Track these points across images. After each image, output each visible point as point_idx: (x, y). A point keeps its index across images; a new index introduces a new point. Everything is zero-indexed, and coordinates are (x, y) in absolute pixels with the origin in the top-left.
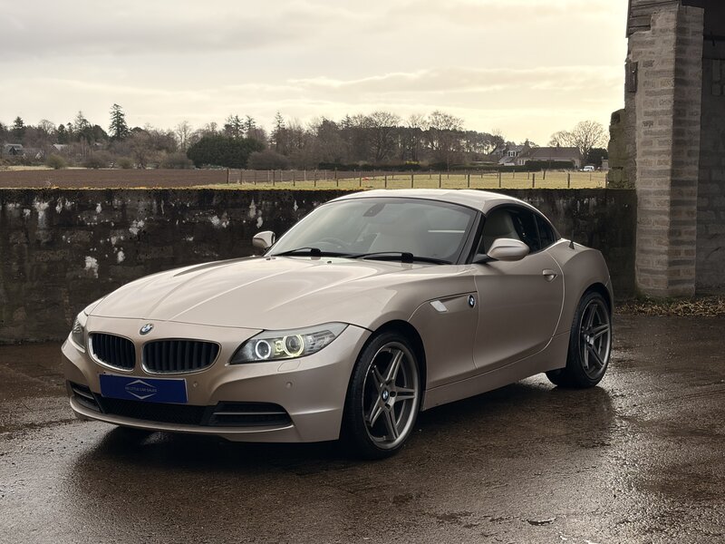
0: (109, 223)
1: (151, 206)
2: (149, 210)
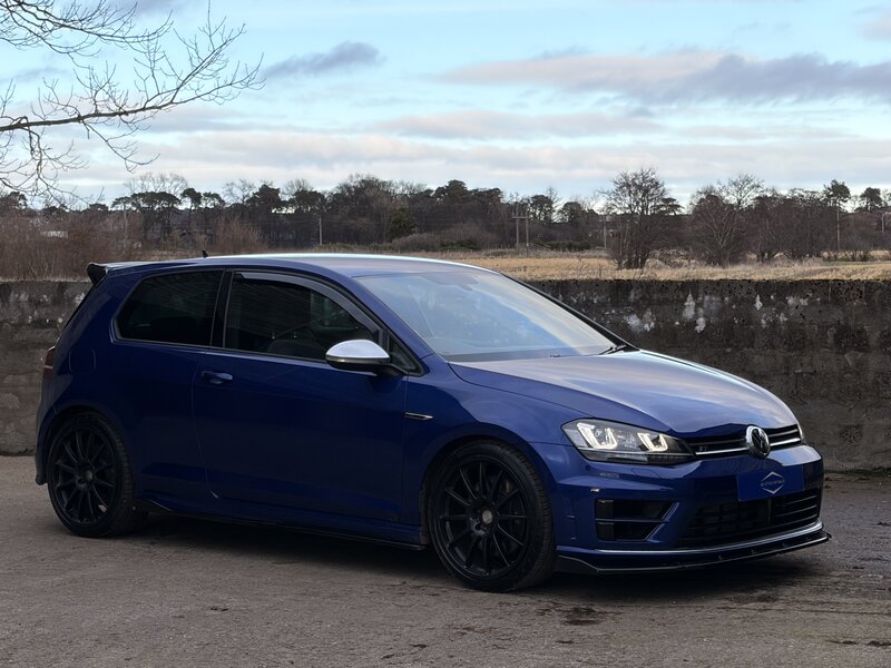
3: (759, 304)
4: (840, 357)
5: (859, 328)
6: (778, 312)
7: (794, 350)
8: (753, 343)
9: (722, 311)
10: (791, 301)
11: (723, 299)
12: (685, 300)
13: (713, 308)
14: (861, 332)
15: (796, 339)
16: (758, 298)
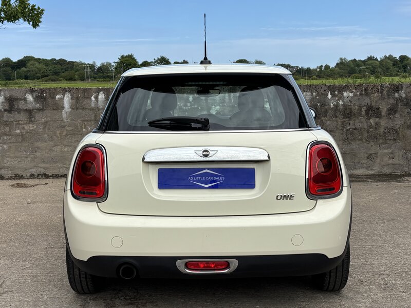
0: (198, 108)
3: (330, 96)
4: (368, 121)
5: (377, 107)
6: (338, 100)
7: (346, 118)
8: (326, 115)
9: (312, 99)
10: (345, 94)
11: (312, 94)
14: (378, 109)
15: (348, 113)
16: (329, 93)
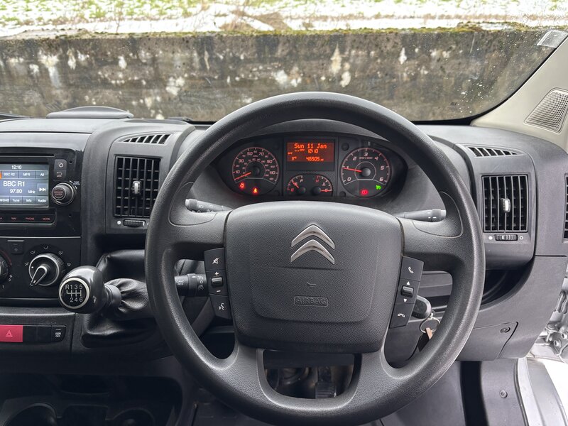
1: (191, 60)
2: (189, 64)
12: (332, 54)
13: (359, 62)
